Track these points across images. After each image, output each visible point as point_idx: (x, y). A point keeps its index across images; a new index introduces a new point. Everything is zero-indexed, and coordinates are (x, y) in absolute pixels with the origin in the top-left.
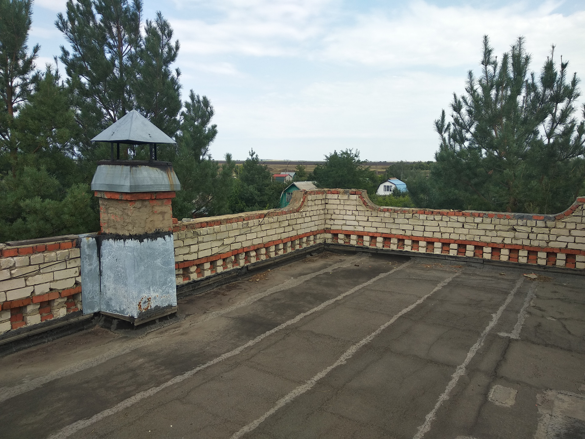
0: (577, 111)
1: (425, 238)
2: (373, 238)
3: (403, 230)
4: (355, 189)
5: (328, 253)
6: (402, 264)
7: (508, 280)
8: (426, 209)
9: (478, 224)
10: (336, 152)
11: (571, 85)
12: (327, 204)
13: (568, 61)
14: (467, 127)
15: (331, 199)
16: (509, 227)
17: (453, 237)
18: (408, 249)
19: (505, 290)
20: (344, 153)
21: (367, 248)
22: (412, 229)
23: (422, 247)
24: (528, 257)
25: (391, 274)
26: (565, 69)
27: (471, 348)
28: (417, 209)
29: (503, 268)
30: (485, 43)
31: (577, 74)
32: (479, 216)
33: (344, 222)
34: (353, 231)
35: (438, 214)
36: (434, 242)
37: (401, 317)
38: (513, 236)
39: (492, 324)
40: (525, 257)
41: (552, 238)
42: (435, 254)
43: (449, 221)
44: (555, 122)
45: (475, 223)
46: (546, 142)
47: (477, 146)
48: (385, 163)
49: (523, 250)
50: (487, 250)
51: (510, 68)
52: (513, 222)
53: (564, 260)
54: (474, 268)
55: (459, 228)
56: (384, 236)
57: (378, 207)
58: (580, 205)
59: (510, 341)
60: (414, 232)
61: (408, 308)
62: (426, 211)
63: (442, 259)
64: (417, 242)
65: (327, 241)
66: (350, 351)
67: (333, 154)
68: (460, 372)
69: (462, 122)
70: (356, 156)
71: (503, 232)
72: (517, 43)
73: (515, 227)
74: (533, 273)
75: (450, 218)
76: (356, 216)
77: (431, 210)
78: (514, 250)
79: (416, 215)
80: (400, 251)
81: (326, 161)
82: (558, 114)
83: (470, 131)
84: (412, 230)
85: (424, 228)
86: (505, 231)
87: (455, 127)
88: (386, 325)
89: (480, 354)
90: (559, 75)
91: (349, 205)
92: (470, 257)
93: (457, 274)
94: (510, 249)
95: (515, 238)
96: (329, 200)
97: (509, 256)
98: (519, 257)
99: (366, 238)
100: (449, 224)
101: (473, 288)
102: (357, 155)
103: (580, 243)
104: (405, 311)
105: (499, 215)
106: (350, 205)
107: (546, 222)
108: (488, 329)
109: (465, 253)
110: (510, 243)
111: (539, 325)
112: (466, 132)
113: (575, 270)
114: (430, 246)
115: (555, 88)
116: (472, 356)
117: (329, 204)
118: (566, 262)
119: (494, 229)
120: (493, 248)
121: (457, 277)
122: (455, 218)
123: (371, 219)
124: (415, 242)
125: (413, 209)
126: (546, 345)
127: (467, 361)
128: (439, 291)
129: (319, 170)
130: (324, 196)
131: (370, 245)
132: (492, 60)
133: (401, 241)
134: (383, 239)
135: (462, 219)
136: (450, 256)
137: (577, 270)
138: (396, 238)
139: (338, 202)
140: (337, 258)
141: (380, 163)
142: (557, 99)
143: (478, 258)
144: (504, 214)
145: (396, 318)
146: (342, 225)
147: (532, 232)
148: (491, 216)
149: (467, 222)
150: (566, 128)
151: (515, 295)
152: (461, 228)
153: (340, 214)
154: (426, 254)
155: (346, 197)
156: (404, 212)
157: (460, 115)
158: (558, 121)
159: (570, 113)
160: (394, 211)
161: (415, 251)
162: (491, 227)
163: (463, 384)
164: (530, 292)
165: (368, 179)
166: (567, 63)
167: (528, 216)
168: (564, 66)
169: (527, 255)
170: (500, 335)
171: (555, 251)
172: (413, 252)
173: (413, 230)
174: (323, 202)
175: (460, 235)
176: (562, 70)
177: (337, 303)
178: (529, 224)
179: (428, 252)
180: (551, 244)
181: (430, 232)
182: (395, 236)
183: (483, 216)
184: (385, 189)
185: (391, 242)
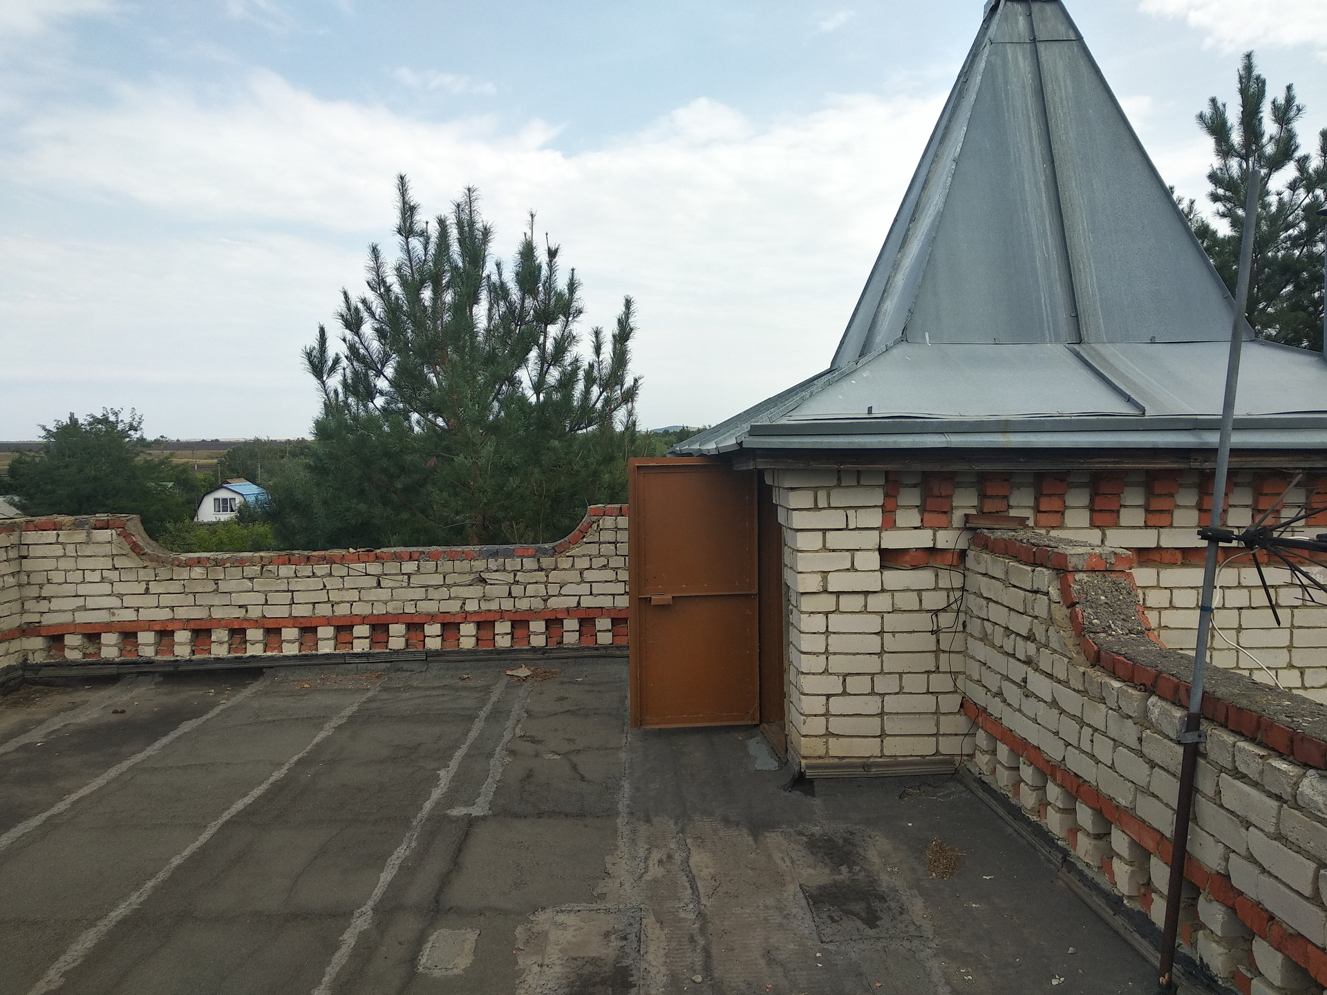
0: (581, 342)
1: (294, 621)
2: (165, 634)
3: (240, 607)
4: (106, 515)
5: (36, 691)
6: (242, 690)
7: (476, 688)
8: (294, 552)
9: (409, 575)
10: (75, 417)
11: (566, 291)
12: (25, 557)
13: (559, 246)
14: (376, 365)
15: (37, 544)
16: (472, 576)
17: (360, 609)
18: (255, 650)
19: (469, 713)
20: (96, 421)
21: (150, 662)
22: (263, 602)
23: (289, 642)
24: (512, 634)
25: (212, 718)
26: (555, 260)
27: (389, 860)
28: (272, 554)
29: (467, 665)
30: (401, 191)
31: (575, 271)
32: (411, 559)
33: (80, 601)
34: (107, 623)
35: (322, 562)
36: (317, 627)
37: (227, 823)
38: (482, 595)
39: (436, 794)
40: (507, 634)
41: (553, 590)
42: (321, 655)
43: (346, 574)
44: (546, 362)
45: (403, 574)
46: (533, 399)
47: (401, 405)
48: (216, 444)
49: (501, 620)
50: (433, 629)
51: (455, 248)
52: (479, 565)
53: (577, 631)
54: (409, 673)
55: (370, 588)
56: (192, 625)
57: (173, 555)
58: (594, 522)
59: (471, 822)
60: (268, 608)
61: (249, 796)
62: (292, 558)
63: (338, 664)
64: (278, 631)
65: (30, 657)
66: (78, 948)
67: (65, 424)
68: (362, 922)
69: (366, 353)
70: (132, 427)
71: (461, 588)
72: (463, 198)
73: (484, 575)
74: (524, 666)
75: (348, 568)
76: (112, 584)
77: (306, 553)
78: (485, 624)
79: (270, 567)
80: (236, 658)
81: (45, 440)
82: (550, 346)
83: (385, 373)
84: (263, 605)
85: (291, 597)
86: (465, 585)
87: (352, 364)
88: (187, 852)
89: (408, 870)
90: (545, 272)
91: (91, 556)
92: (398, 650)
93: (370, 694)
94: (478, 622)
95: (485, 598)
96: (31, 547)
97: (477, 638)
98: (496, 636)
99: (146, 637)
100: (349, 583)
101: (403, 719)
102: (135, 424)
103: (600, 594)
104: (239, 805)
105: (452, 552)
106: (94, 556)
107: (539, 559)
108: (428, 805)
109: (388, 642)
110: (476, 608)
111: (530, 775)
112: (377, 376)
113: (597, 649)
114: (309, 636)
115: (541, 296)
116: (389, 879)
117: (33, 558)
118: (580, 636)
119: (442, 583)
120: (444, 625)
121: (370, 700)
122: (360, 566)
123: (154, 588)
124: (273, 632)
125: (262, 554)
126: (540, 815)
127: (378, 892)
128: (327, 740)
129: (25, 466)
130: (14, 539)
131: (157, 653)
132: (418, 227)
133: (237, 632)
134: (190, 634)
135: (374, 568)
136: (356, 654)
137: (601, 648)
138: (224, 627)
139: (58, 550)
140: (60, 699)
141: (203, 445)
142: (546, 317)
143: (415, 650)
144: (460, 549)
145: (214, 830)
146: (73, 611)
147: (517, 582)
148: (434, 557)
149: (386, 575)
150: (563, 373)
151: (487, 719)
152: (375, 588)
153: (66, 582)
154: (300, 656)
155: (81, 536)
156: (241, 563)
157: (359, 337)
158: (549, 359)
159: (570, 344)
160: (214, 563)
161: (274, 653)
162: (438, 580)
163: (366, 950)
164: (516, 707)
165: (170, 484)
166: (557, 249)
167: (505, 549)
168: (552, 254)
169: (509, 631)
170: (452, 814)
171: (559, 617)
172: (269, 657)
173: (266, 603)
174: (13, 554)
175: (373, 604)
176: (551, 261)
177: (51, 825)
178: (508, 567)
179: (304, 653)
180: (553, 603)
181: (306, 603)
182: (220, 623)
183: (419, 557)
184: (216, 507)
185: (213, 638)
